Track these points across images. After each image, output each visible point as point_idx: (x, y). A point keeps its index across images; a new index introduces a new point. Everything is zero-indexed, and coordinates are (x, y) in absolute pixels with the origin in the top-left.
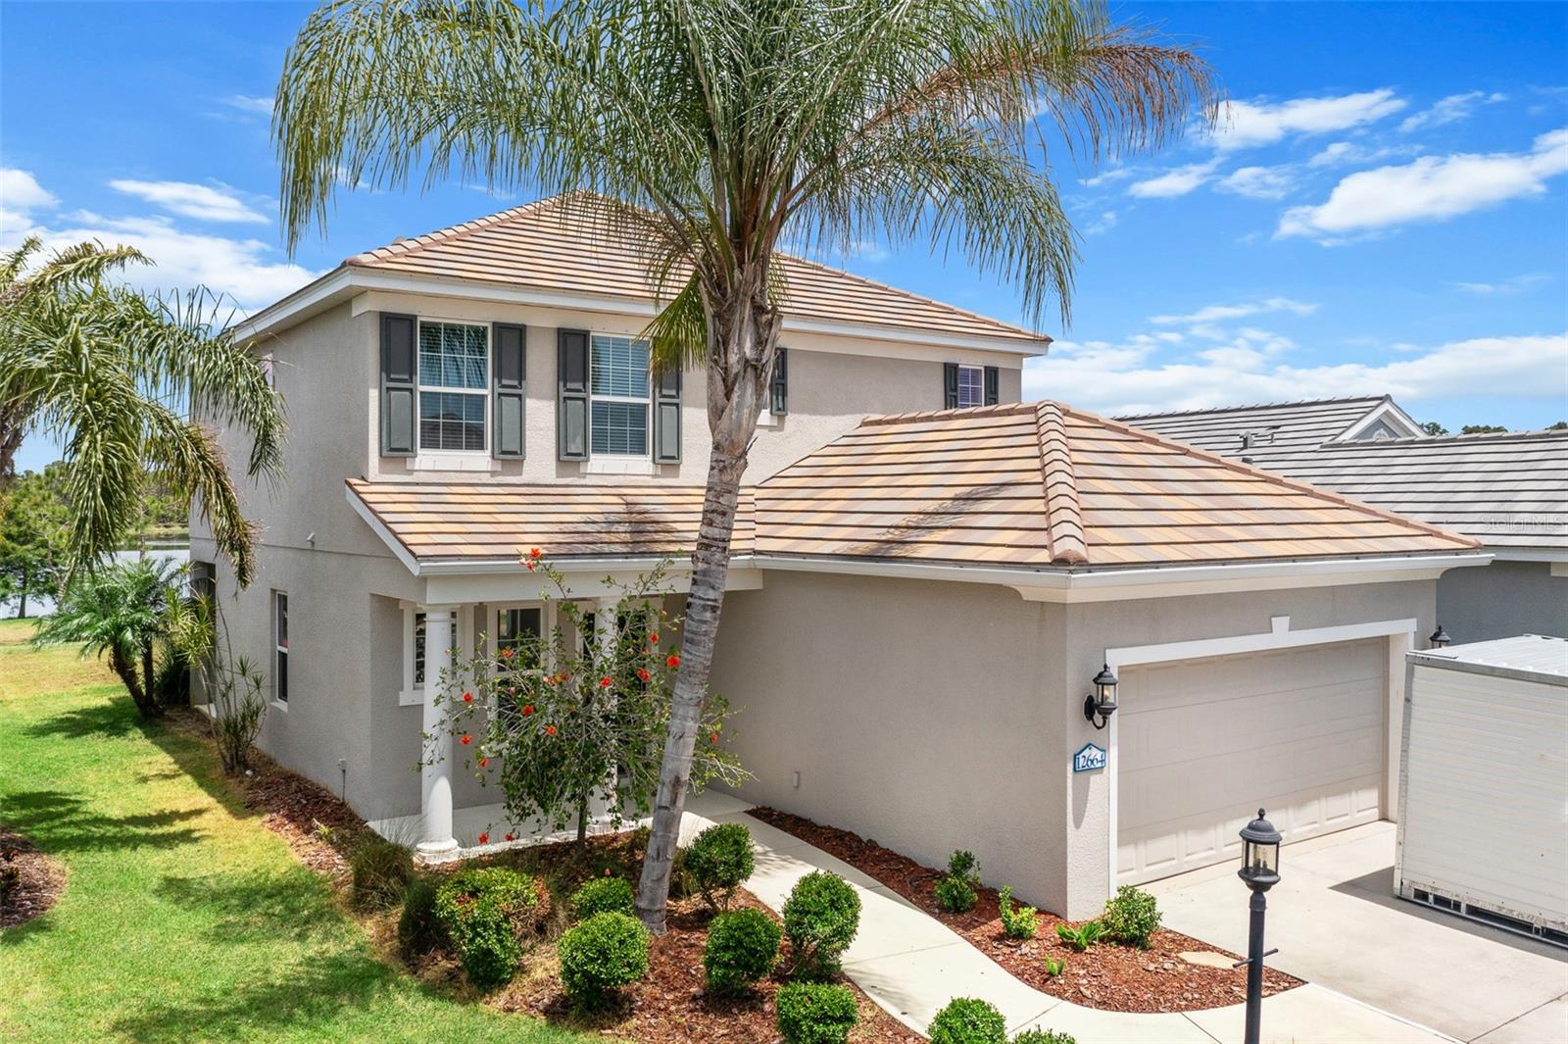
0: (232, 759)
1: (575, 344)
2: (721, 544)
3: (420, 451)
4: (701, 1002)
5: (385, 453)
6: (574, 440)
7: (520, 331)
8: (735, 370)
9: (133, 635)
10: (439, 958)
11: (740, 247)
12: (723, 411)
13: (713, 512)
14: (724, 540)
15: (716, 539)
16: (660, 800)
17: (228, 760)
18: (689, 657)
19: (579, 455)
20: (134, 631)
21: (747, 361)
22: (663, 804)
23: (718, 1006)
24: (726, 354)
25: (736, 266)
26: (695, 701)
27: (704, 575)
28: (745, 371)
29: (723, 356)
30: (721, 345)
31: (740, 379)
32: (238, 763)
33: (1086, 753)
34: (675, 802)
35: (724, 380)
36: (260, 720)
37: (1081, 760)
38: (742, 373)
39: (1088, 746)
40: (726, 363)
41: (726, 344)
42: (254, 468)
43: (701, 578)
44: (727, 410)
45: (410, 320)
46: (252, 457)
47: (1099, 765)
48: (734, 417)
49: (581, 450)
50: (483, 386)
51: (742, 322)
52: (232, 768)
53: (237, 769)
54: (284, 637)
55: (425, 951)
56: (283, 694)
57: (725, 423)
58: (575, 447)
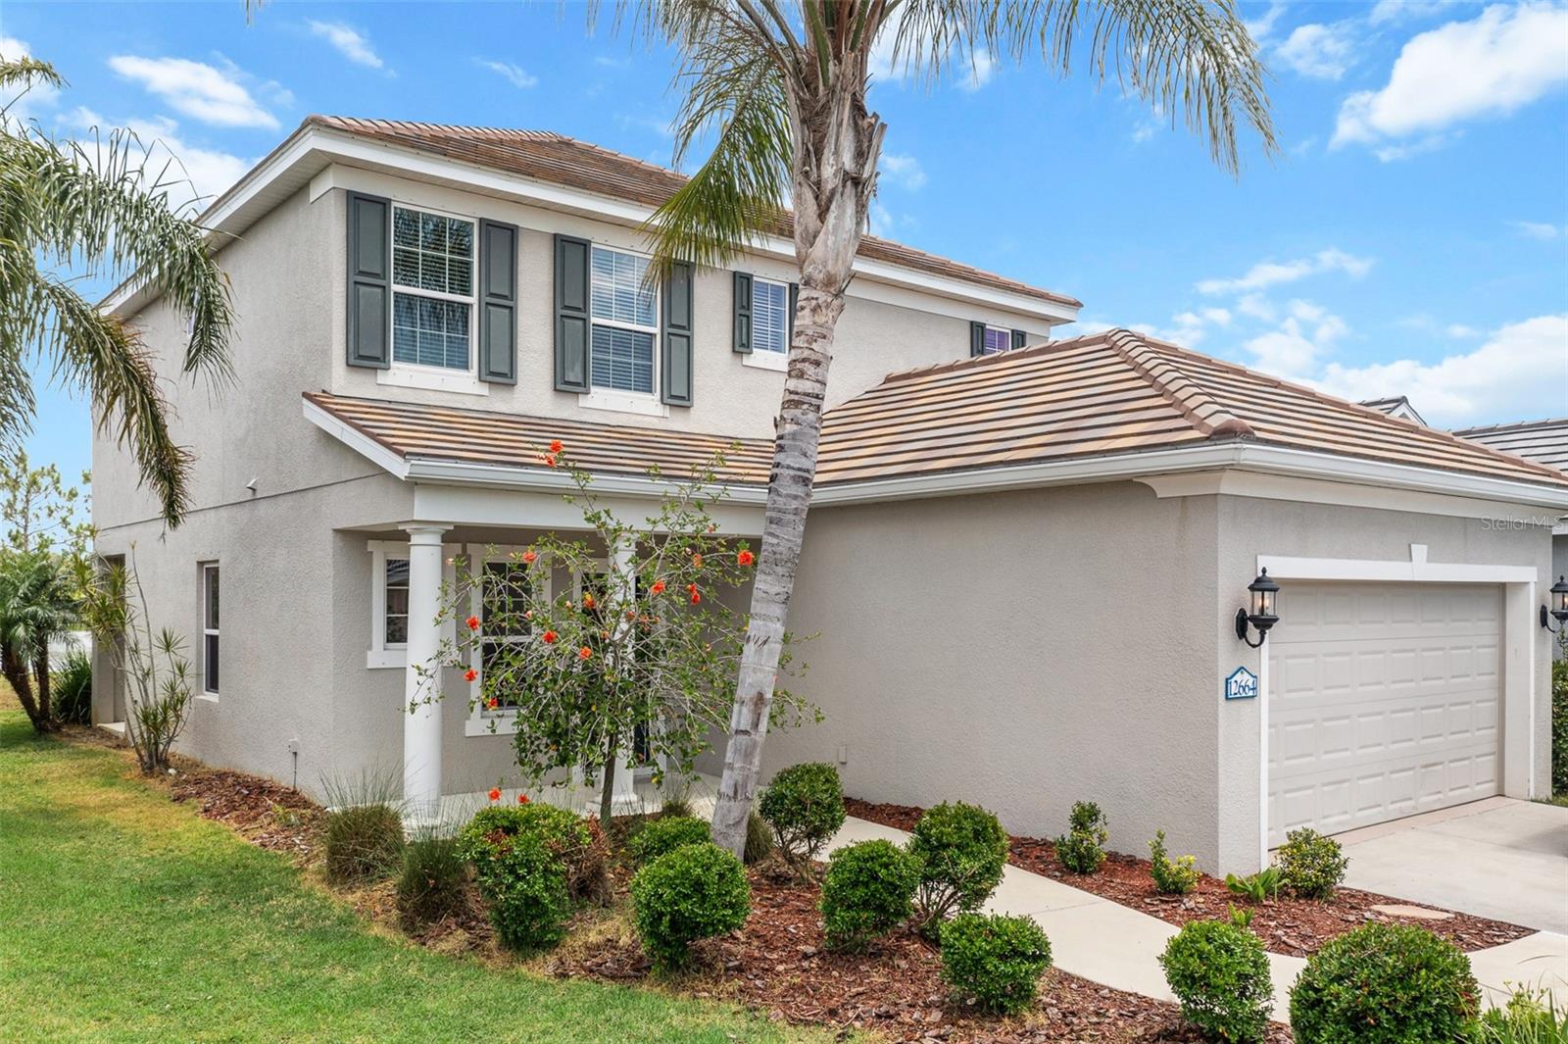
0: (150, 757)
1: (573, 255)
2: (814, 401)
3: (394, 364)
4: (816, 960)
5: (352, 361)
6: (573, 364)
7: (512, 231)
8: (830, 186)
9: (26, 630)
10: (453, 927)
11: (835, 36)
12: (815, 237)
13: (804, 360)
14: (817, 397)
15: (808, 395)
16: (739, 722)
17: (146, 759)
18: (775, 541)
19: (578, 384)
20: (27, 625)
21: (846, 173)
22: (742, 728)
23: (840, 963)
24: (818, 167)
25: (831, 58)
26: (783, 597)
27: (794, 439)
28: (844, 186)
29: (815, 169)
30: (813, 155)
31: (838, 196)
32: (157, 761)
33: (1238, 677)
34: (757, 725)
35: (817, 198)
36: (185, 711)
37: (1234, 685)
38: (840, 189)
39: (1241, 669)
40: (819, 176)
41: (819, 153)
42: (191, 363)
43: (791, 442)
44: (821, 236)
45: (384, 203)
46: (189, 351)
47: (1251, 693)
48: (830, 243)
49: (580, 380)
50: (467, 292)
51: (840, 125)
52: (151, 768)
53: (157, 768)
54: (214, 620)
55: (435, 918)
56: (213, 684)
57: (818, 251)
58: (574, 375)
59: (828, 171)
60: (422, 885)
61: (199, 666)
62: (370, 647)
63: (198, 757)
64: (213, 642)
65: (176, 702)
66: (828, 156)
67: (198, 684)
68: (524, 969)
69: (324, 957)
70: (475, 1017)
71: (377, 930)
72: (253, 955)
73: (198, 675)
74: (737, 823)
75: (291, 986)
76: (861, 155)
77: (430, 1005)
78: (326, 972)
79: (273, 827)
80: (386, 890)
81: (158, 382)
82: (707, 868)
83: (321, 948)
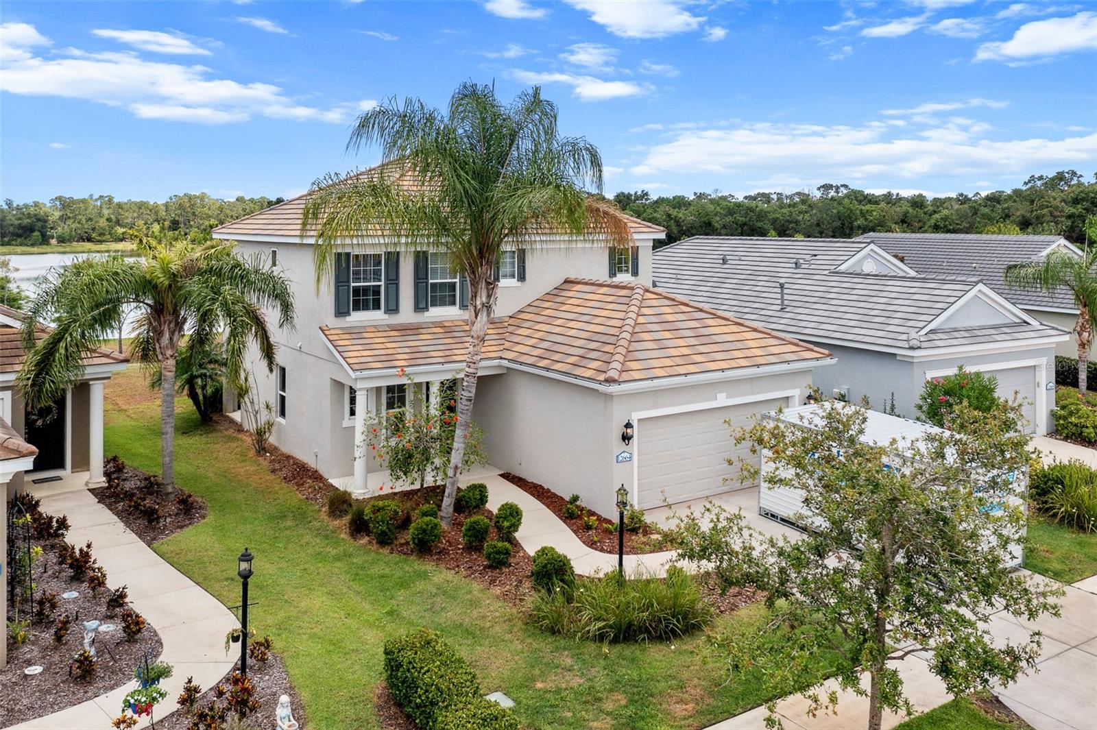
1: (422, 257)
2: (473, 375)
3: (352, 313)
5: (337, 315)
6: (422, 301)
7: (398, 254)
8: (479, 308)
10: (365, 536)
12: (474, 323)
16: (450, 474)
17: (258, 448)
19: (424, 308)
21: (484, 303)
22: (451, 476)
24: (475, 301)
31: (481, 310)
32: (262, 449)
33: (622, 455)
34: (455, 475)
36: (272, 428)
37: (620, 458)
38: (482, 308)
39: (624, 452)
41: (476, 297)
45: (348, 255)
47: (628, 459)
48: (479, 326)
49: (425, 306)
50: (379, 281)
51: (482, 288)
52: (259, 452)
53: (262, 452)
54: (283, 388)
55: (360, 533)
56: (283, 414)
57: (475, 328)
58: (422, 305)
59: (478, 303)
60: (356, 523)
61: (276, 406)
62: (344, 419)
63: (277, 445)
64: (283, 399)
65: (270, 425)
66: (478, 298)
67: (276, 414)
68: (381, 551)
69: (327, 545)
70: (366, 565)
71: (343, 536)
72: (307, 543)
73: (277, 411)
74: (450, 505)
75: (318, 554)
76: (489, 296)
77: (355, 561)
78: (328, 549)
79: (310, 490)
80: (347, 519)
81: (268, 325)
82: (427, 525)
83: (327, 542)
